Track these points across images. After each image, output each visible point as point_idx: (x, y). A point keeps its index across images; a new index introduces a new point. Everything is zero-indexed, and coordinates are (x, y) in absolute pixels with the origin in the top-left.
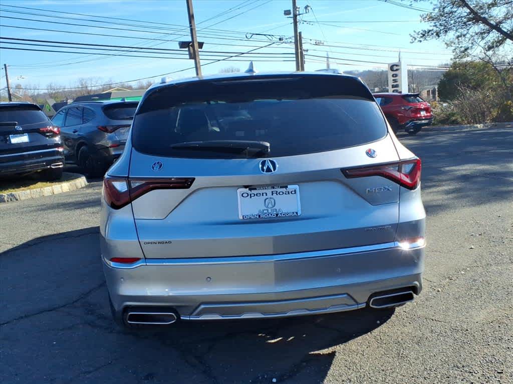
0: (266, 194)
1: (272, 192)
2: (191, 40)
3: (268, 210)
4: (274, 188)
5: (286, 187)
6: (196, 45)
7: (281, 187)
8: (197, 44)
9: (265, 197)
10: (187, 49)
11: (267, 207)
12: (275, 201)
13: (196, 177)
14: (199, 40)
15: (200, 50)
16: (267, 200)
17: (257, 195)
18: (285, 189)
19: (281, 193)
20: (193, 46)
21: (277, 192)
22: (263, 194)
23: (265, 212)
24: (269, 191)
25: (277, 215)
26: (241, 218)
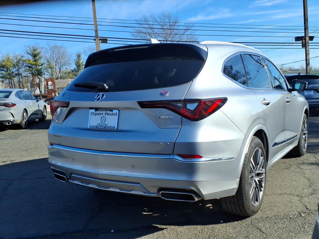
0: (103, 114)
1: (105, 113)
2: (304, 35)
3: (102, 124)
4: (106, 111)
5: (112, 111)
6: (307, 39)
7: (110, 111)
8: (309, 38)
9: (102, 116)
10: (301, 42)
11: (102, 122)
12: (106, 119)
13: (70, 101)
14: (310, 35)
15: (310, 42)
16: (102, 118)
17: (98, 114)
18: (111, 112)
19: (109, 114)
20: (305, 39)
21: (108, 113)
22: (101, 114)
23: (100, 124)
24: (104, 112)
25: (105, 127)
26: (89, 127)
